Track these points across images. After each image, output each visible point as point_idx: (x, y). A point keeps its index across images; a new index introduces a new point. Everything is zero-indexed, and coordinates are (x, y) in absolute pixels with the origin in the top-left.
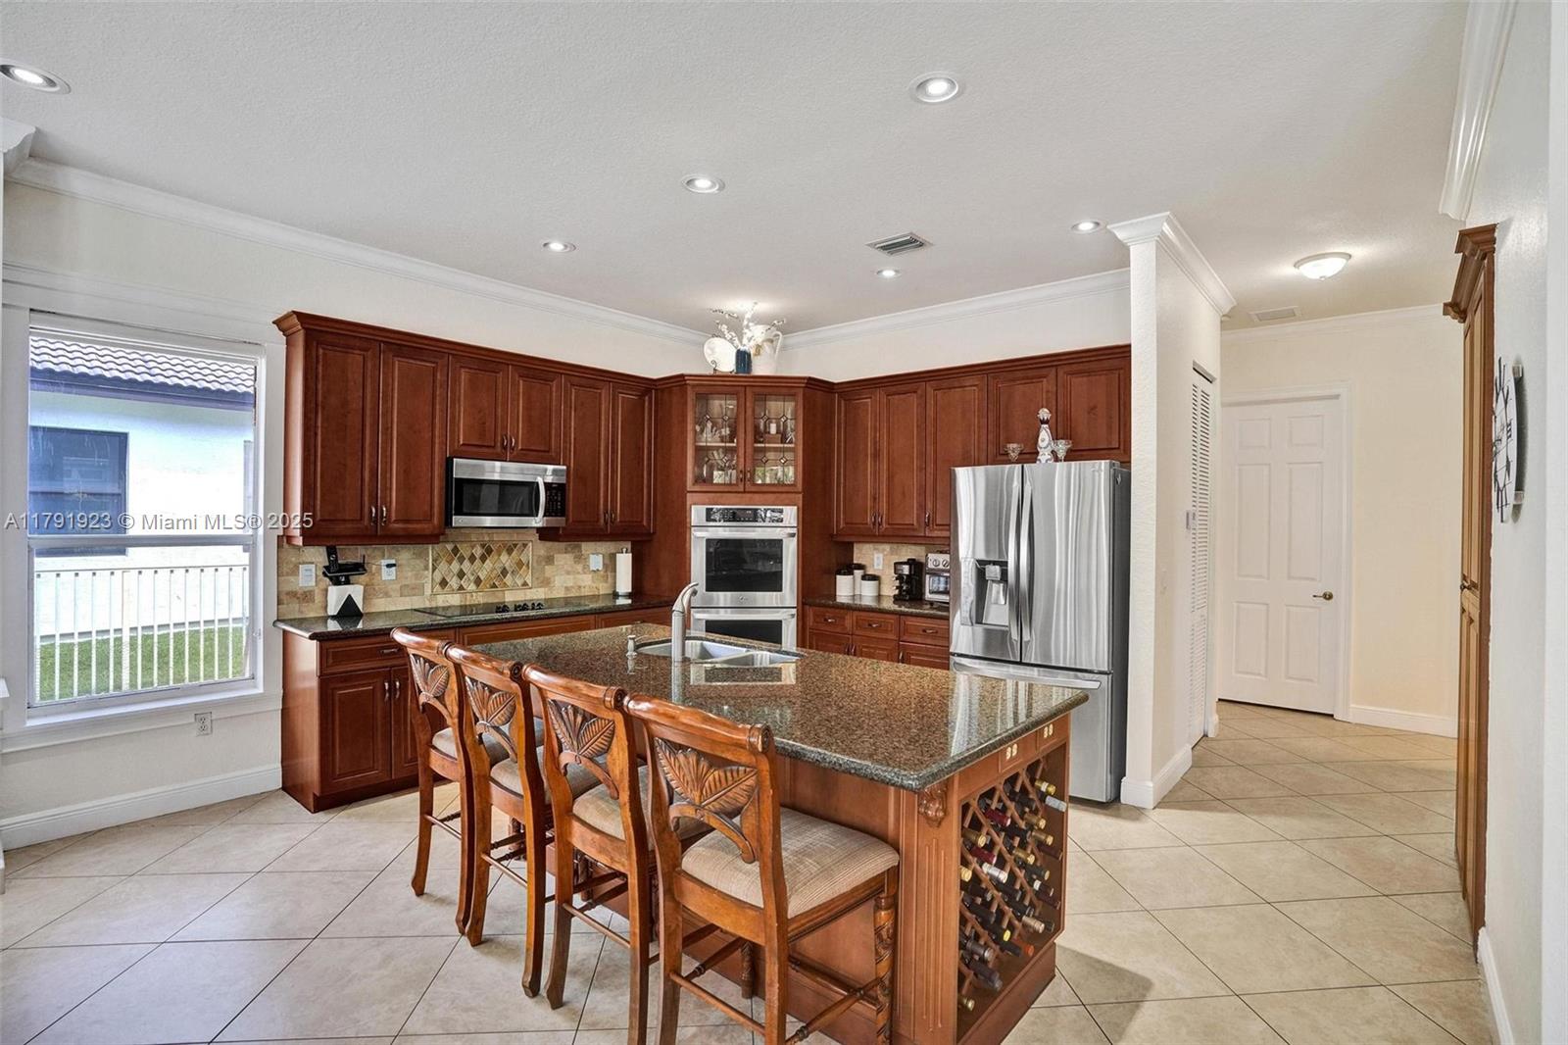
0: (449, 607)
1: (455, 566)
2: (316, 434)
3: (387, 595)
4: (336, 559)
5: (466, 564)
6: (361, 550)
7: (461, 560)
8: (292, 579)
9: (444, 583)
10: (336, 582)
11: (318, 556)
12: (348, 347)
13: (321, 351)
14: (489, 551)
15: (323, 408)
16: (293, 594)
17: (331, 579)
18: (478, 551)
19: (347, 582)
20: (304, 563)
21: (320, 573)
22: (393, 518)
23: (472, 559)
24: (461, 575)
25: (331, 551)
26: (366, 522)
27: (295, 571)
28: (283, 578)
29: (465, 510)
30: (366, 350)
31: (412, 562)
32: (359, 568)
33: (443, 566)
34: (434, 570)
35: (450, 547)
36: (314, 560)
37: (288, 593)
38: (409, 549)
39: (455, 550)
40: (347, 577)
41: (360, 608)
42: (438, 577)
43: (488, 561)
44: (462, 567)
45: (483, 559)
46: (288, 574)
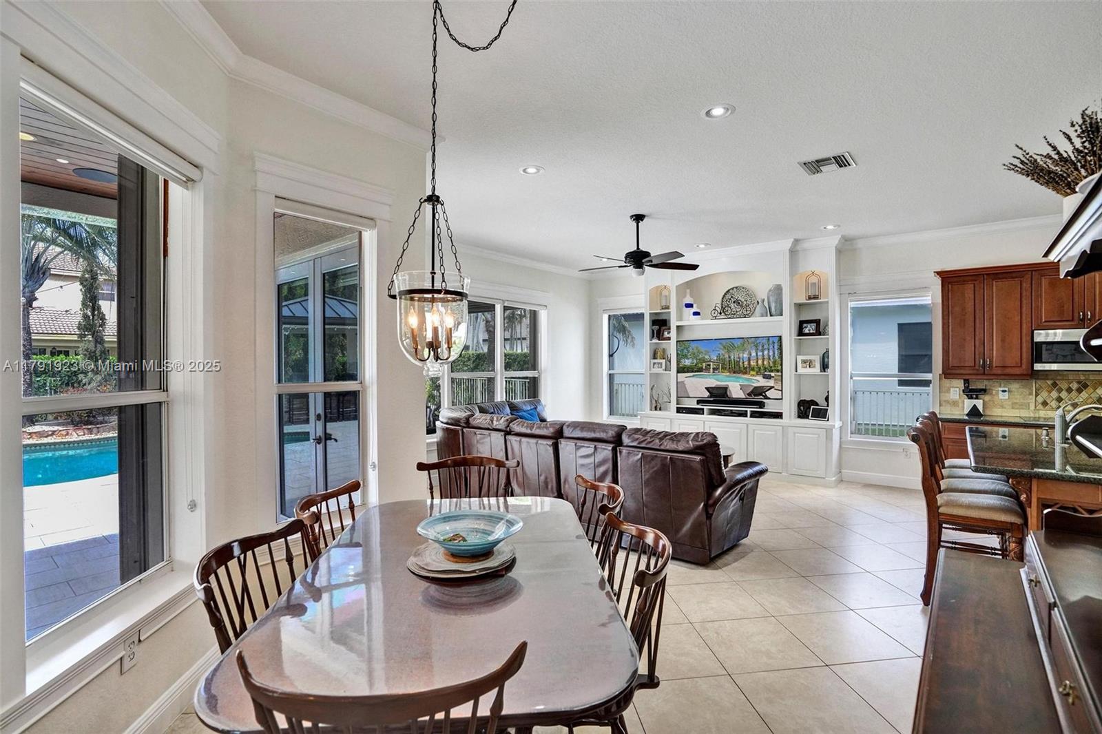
0: (1050, 418)
1: (1054, 394)
2: (949, 326)
3: (1002, 407)
4: (968, 386)
5: (1064, 394)
6: (986, 382)
7: (1060, 390)
8: (947, 394)
9: (1045, 404)
10: (970, 397)
11: (959, 384)
12: (964, 281)
13: (950, 286)
14: (1085, 386)
15: (952, 314)
16: (947, 402)
17: (967, 395)
18: (1075, 386)
19: (977, 398)
20: (953, 387)
21: (962, 392)
22: (994, 366)
23: (1069, 390)
24: (1059, 400)
25: (966, 381)
26: (977, 367)
27: (948, 391)
28: (943, 394)
29: (1043, 361)
30: (976, 281)
31: (1021, 390)
32: (984, 391)
33: (1044, 394)
34: (1036, 396)
35: (1050, 382)
36: (958, 386)
37: (945, 401)
38: (1018, 383)
39: (1055, 385)
40: (977, 395)
41: (982, 412)
42: (1040, 399)
43: (1084, 392)
44: (1060, 395)
45: (1079, 391)
46: (945, 392)
